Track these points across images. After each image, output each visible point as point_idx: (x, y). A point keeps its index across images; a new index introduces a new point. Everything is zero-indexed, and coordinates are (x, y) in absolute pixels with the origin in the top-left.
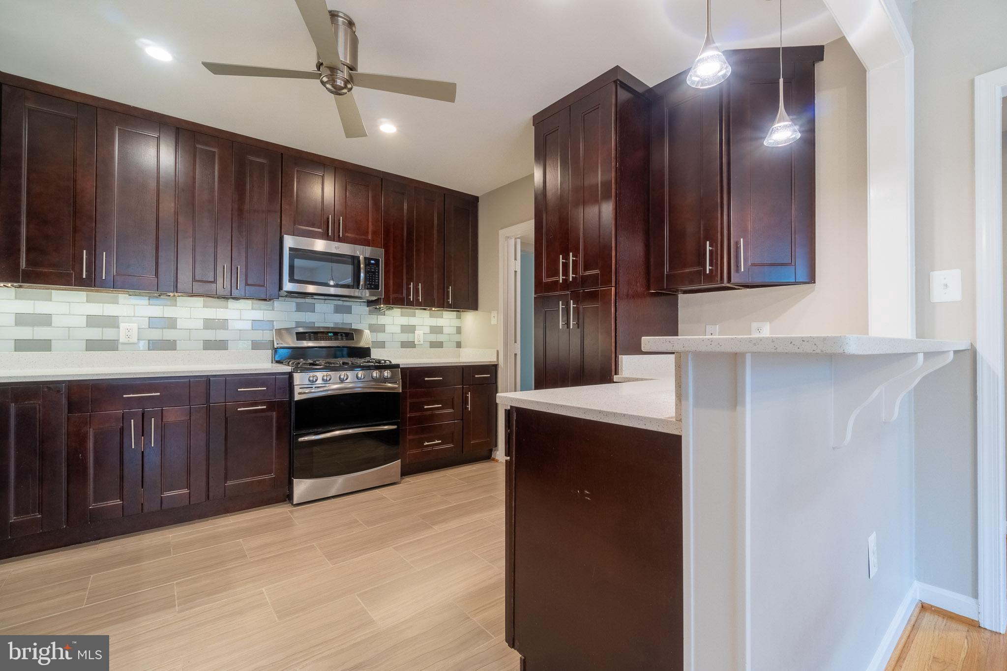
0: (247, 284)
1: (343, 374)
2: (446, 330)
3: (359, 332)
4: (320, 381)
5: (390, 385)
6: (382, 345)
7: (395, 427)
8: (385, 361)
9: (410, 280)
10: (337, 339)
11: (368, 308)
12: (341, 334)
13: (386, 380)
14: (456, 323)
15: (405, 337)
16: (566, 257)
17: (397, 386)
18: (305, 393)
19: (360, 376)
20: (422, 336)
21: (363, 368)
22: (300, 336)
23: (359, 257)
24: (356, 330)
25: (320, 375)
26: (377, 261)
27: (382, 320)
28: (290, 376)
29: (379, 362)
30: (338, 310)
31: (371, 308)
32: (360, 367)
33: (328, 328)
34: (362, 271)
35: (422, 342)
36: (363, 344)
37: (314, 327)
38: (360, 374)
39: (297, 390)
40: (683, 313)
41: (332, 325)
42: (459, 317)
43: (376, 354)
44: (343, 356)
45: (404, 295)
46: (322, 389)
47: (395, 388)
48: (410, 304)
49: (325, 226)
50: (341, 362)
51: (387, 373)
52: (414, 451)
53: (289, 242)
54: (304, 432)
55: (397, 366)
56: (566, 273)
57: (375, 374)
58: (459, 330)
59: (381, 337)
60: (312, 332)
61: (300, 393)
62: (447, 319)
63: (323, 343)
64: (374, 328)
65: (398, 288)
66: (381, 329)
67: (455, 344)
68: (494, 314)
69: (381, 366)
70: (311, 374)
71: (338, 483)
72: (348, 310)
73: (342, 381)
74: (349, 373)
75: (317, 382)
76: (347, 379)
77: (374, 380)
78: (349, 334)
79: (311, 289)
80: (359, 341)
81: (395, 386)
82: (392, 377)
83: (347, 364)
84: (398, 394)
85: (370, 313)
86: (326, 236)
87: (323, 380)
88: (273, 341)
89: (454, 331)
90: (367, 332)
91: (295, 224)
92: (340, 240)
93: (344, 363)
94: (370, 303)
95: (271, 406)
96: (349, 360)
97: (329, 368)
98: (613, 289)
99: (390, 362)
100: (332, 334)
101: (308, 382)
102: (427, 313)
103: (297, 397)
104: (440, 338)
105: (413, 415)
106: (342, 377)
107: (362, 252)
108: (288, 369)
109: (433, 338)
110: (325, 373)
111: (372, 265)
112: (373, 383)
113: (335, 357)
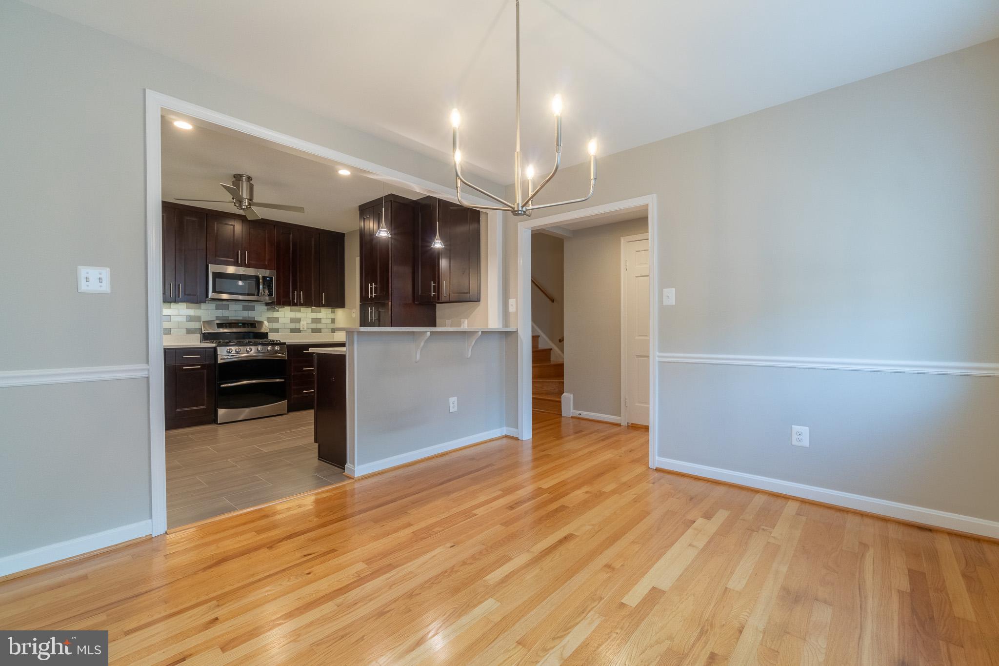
0: (185, 294)
1: (248, 348)
2: (323, 321)
3: (261, 323)
4: (234, 352)
5: (280, 355)
6: (276, 331)
7: (283, 380)
8: (277, 341)
9: (294, 289)
10: (244, 327)
11: (266, 307)
12: (248, 324)
13: (277, 352)
14: (331, 316)
15: (293, 326)
16: (371, 285)
17: (284, 355)
18: (224, 359)
19: (259, 349)
20: (306, 325)
21: (263, 344)
22: (220, 326)
23: (259, 276)
24: (258, 322)
25: (234, 348)
26: (271, 278)
27: (276, 314)
28: (215, 349)
29: (273, 341)
30: (245, 308)
31: (269, 307)
32: (260, 344)
33: (238, 320)
34: (261, 284)
35: (306, 329)
36: (263, 330)
37: (229, 320)
38: (260, 348)
39: (219, 357)
40: (438, 313)
41: (241, 318)
42: (333, 312)
43: (272, 337)
44: (249, 338)
45: (291, 299)
46: (234, 357)
47: (283, 357)
48: (295, 305)
49: (236, 257)
50: (247, 341)
51: (277, 348)
52: (296, 396)
53: (213, 268)
54: (223, 382)
55: (284, 344)
56: (371, 293)
57: (269, 348)
58: (333, 321)
59: (276, 326)
60: (228, 323)
61: (221, 359)
62: (324, 314)
63: (234, 330)
64: (270, 320)
65: (287, 294)
66: (276, 320)
67: (330, 330)
68: (354, 310)
69: (273, 344)
70: (228, 348)
71: (246, 412)
72: (253, 309)
73: (248, 352)
74: (253, 348)
75: (232, 353)
76: (251, 351)
77: (269, 351)
78: (253, 324)
79: (225, 296)
80: (261, 329)
81: (283, 356)
82: (280, 350)
83: (251, 342)
84: (286, 360)
85: (268, 310)
86: (236, 264)
87: (236, 351)
88: (201, 328)
89: (330, 321)
90: (266, 323)
91: (215, 257)
92: (246, 266)
93: (249, 342)
94: (267, 304)
95: (203, 366)
96: (253, 340)
97: (239, 344)
98: (390, 303)
99: (280, 341)
100: (241, 324)
101: (226, 352)
102: (309, 310)
103: (220, 361)
104: (319, 326)
105: (296, 374)
106: (248, 350)
107: (261, 273)
108: (214, 345)
109: (314, 326)
110: (237, 347)
111: (268, 282)
112: (268, 353)
113: (244, 338)
